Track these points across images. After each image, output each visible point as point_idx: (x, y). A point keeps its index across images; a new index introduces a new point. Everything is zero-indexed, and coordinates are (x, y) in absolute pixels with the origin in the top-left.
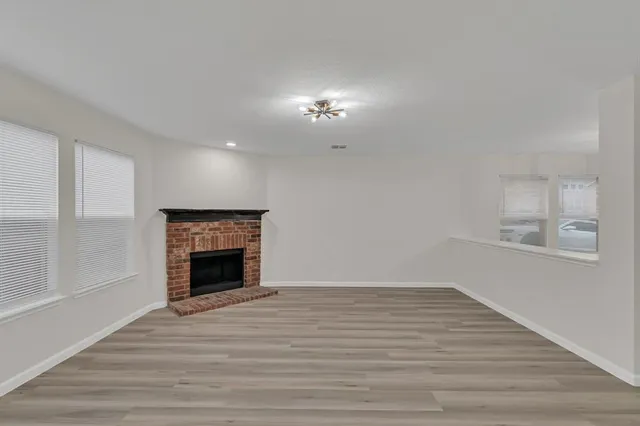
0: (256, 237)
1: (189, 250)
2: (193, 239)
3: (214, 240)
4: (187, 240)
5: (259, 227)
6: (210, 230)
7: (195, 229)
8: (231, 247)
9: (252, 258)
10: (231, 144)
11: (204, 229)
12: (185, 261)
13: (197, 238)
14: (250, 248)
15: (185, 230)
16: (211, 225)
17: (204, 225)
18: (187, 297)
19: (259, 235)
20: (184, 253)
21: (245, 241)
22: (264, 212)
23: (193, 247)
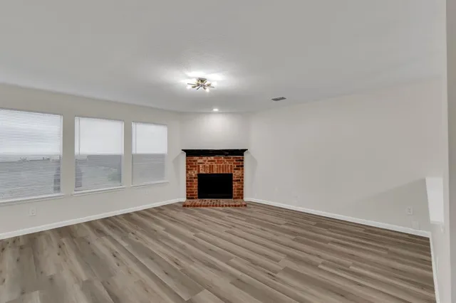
0: (240, 167)
1: (196, 172)
2: (199, 166)
3: (211, 167)
4: (195, 166)
5: (243, 161)
6: (209, 161)
7: (200, 161)
8: (221, 172)
9: (237, 181)
10: (216, 110)
11: (205, 161)
12: (195, 178)
13: (201, 166)
14: (236, 174)
15: (194, 161)
16: (209, 158)
17: (205, 158)
18: (196, 198)
19: (242, 166)
20: (194, 173)
21: (231, 169)
22: (245, 150)
23: (199, 171)
